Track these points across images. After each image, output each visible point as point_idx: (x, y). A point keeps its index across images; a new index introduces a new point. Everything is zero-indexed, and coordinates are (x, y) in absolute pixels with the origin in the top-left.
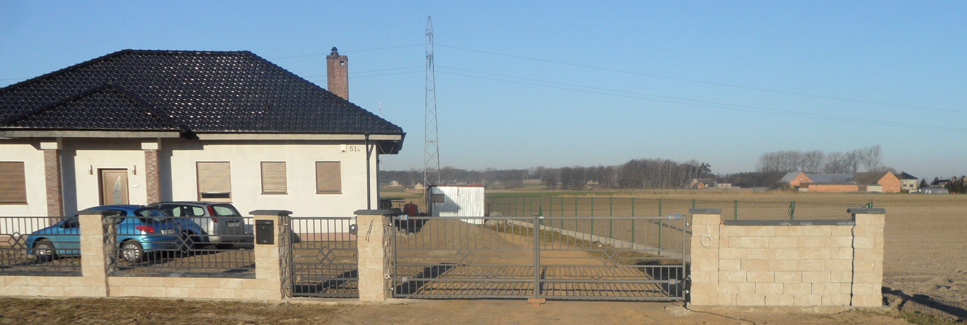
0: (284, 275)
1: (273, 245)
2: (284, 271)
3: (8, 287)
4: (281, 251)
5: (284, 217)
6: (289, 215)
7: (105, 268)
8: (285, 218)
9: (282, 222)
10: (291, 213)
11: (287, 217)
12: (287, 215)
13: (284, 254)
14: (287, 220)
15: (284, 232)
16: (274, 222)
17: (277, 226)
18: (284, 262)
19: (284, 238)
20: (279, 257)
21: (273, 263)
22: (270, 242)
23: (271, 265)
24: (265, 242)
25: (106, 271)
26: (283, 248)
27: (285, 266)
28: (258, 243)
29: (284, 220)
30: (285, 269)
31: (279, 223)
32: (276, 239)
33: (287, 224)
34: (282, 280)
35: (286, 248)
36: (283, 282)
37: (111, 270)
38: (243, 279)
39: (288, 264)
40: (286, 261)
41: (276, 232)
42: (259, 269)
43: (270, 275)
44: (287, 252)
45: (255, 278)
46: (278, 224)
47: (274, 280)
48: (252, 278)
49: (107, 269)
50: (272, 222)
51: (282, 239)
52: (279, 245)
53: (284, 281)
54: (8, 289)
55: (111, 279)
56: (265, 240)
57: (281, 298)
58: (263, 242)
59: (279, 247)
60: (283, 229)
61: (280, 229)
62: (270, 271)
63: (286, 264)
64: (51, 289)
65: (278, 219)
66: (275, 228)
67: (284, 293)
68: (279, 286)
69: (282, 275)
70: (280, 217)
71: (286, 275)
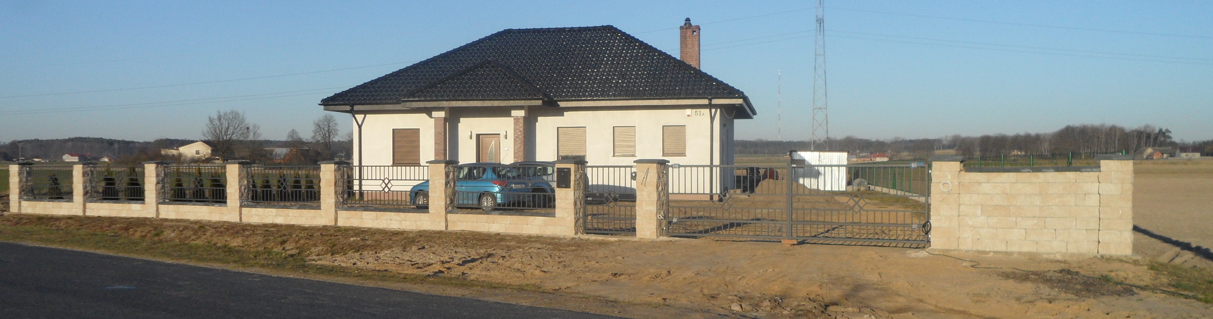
0: (578, 215)
1: (569, 189)
2: (578, 211)
3: (378, 221)
4: (575, 194)
5: (580, 166)
6: (585, 162)
7: (445, 207)
9: (578, 170)
10: (587, 159)
11: (583, 164)
12: (583, 162)
13: (579, 197)
14: (582, 168)
15: (579, 178)
16: (572, 169)
17: (574, 173)
18: (578, 203)
19: (579, 183)
20: (574, 199)
21: (570, 204)
22: (568, 186)
23: (568, 206)
25: (446, 209)
26: (578, 192)
27: (579, 207)
28: (558, 186)
29: (580, 168)
30: (580, 210)
31: (575, 169)
32: (572, 183)
33: (582, 172)
34: (576, 219)
35: (580, 192)
36: (577, 222)
37: (450, 208)
38: (545, 217)
39: (581, 205)
40: (580, 203)
41: (572, 178)
42: (559, 209)
43: (567, 214)
44: (581, 195)
45: (555, 216)
46: (574, 171)
47: (570, 219)
48: (553, 217)
49: (447, 207)
50: (569, 169)
51: (577, 184)
53: (578, 219)
54: (378, 223)
55: (449, 215)
56: (564, 185)
57: (574, 234)
58: (562, 186)
59: (575, 190)
60: (578, 176)
61: (576, 176)
62: (567, 211)
65: (575, 166)
66: (572, 175)
67: (577, 230)
68: (573, 224)
69: (576, 214)
70: (577, 165)
71: (580, 215)
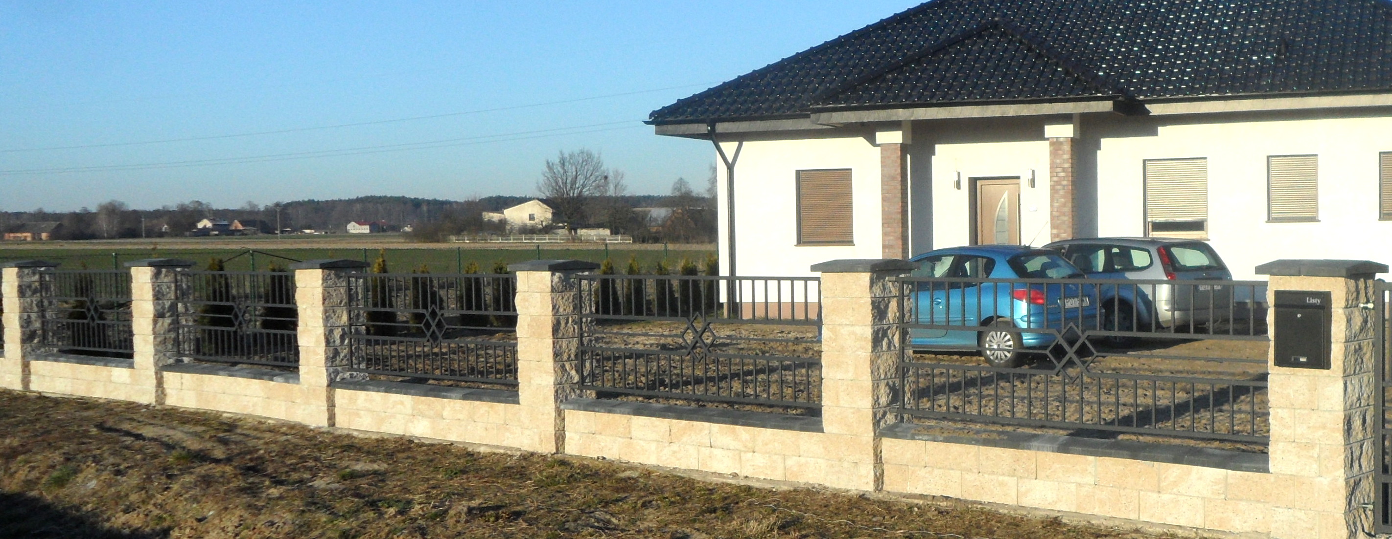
0: (1356, 466)
1: (1325, 372)
2: (1357, 453)
4: (1349, 389)
5: (1361, 284)
6: (1378, 276)
7: (875, 415)
8: (1366, 288)
9: (1357, 298)
10: (1384, 269)
11: (1370, 282)
12: (1372, 276)
13: (1359, 399)
14: (1371, 291)
15: (1361, 330)
16: (1333, 297)
17: (1341, 311)
18: (1357, 423)
19: (1360, 348)
20: (1344, 407)
21: (1324, 427)
22: (1321, 361)
23: (1320, 433)
24: (1303, 359)
25: (876, 423)
26: (1355, 380)
27: (1360, 436)
28: (1281, 361)
29: (1362, 293)
30: (1361, 447)
31: (1347, 300)
32: (1337, 351)
33: (1371, 306)
34: (1352, 481)
35: (1366, 379)
36: (1353, 487)
37: (890, 419)
38: (1230, 471)
39: (1368, 430)
40: (1364, 421)
41: (1338, 330)
42: (1281, 445)
43: (1315, 466)
44: (1366, 391)
45: (1266, 470)
46: (1343, 304)
47: (1325, 481)
48: (1258, 470)
49: (879, 416)
50: (1326, 297)
51: (1356, 351)
52: (1345, 371)
53: (1357, 484)
55: (887, 443)
56: (1303, 355)
58: (1297, 360)
59: (1346, 376)
60: (1358, 321)
61: (1349, 321)
62: (1315, 452)
63: (1364, 429)
64: (759, 460)
65: (1344, 290)
66: (1334, 319)
67: (1355, 523)
68: (1342, 503)
69: (1352, 466)
70: (1352, 283)
71: (1360, 466)
